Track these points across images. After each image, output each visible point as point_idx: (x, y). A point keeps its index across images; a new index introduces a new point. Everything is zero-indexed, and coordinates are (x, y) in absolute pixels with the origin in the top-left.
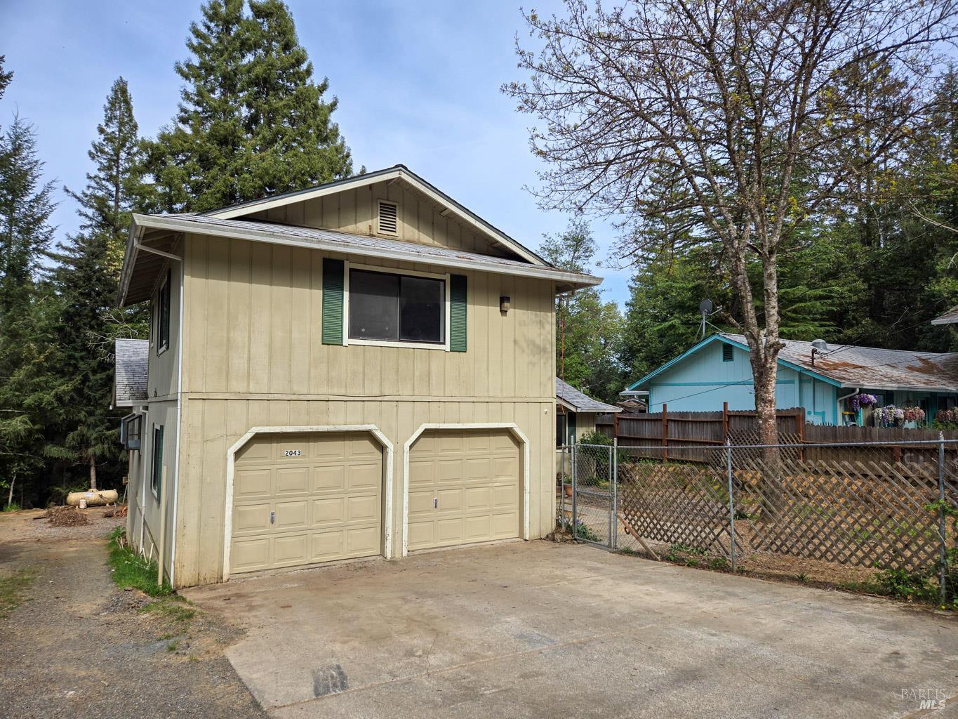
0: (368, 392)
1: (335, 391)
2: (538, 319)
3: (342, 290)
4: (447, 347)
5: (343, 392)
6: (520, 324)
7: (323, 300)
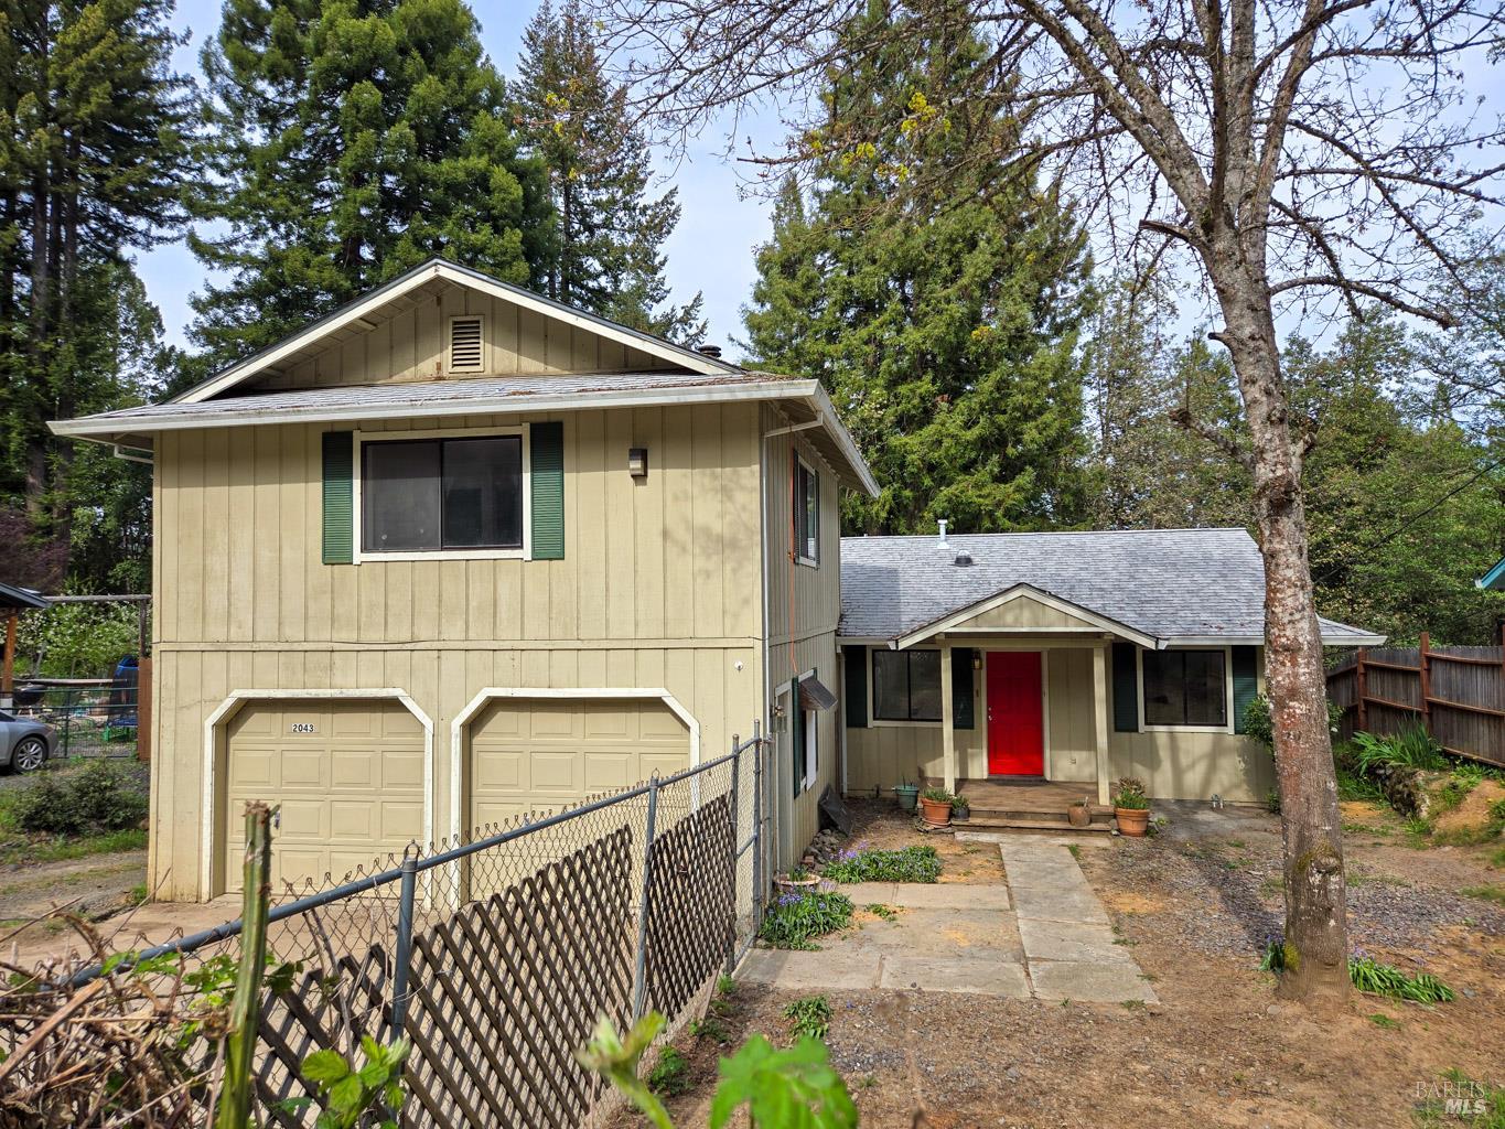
0: (392, 636)
1: (344, 636)
2: (717, 484)
3: (350, 477)
4: (526, 552)
5: (354, 637)
6: (676, 498)
7: (324, 496)
